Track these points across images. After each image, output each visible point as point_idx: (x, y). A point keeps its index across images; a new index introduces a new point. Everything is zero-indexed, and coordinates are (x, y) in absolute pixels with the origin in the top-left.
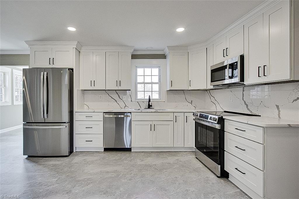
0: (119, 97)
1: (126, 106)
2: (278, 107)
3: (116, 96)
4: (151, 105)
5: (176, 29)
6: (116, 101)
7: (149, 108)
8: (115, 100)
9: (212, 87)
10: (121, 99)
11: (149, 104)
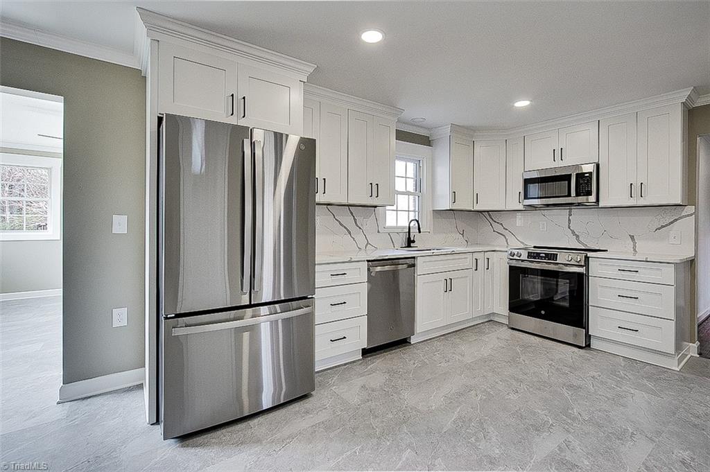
0: (356, 222)
1: (368, 243)
2: (632, 237)
3: (348, 220)
4: (412, 239)
5: (514, 103)
6: (350, 233)
7: (409, 246)
8: (348, 230)
9: (521, 207)
10: (360, 228)
11: (409, 238)
